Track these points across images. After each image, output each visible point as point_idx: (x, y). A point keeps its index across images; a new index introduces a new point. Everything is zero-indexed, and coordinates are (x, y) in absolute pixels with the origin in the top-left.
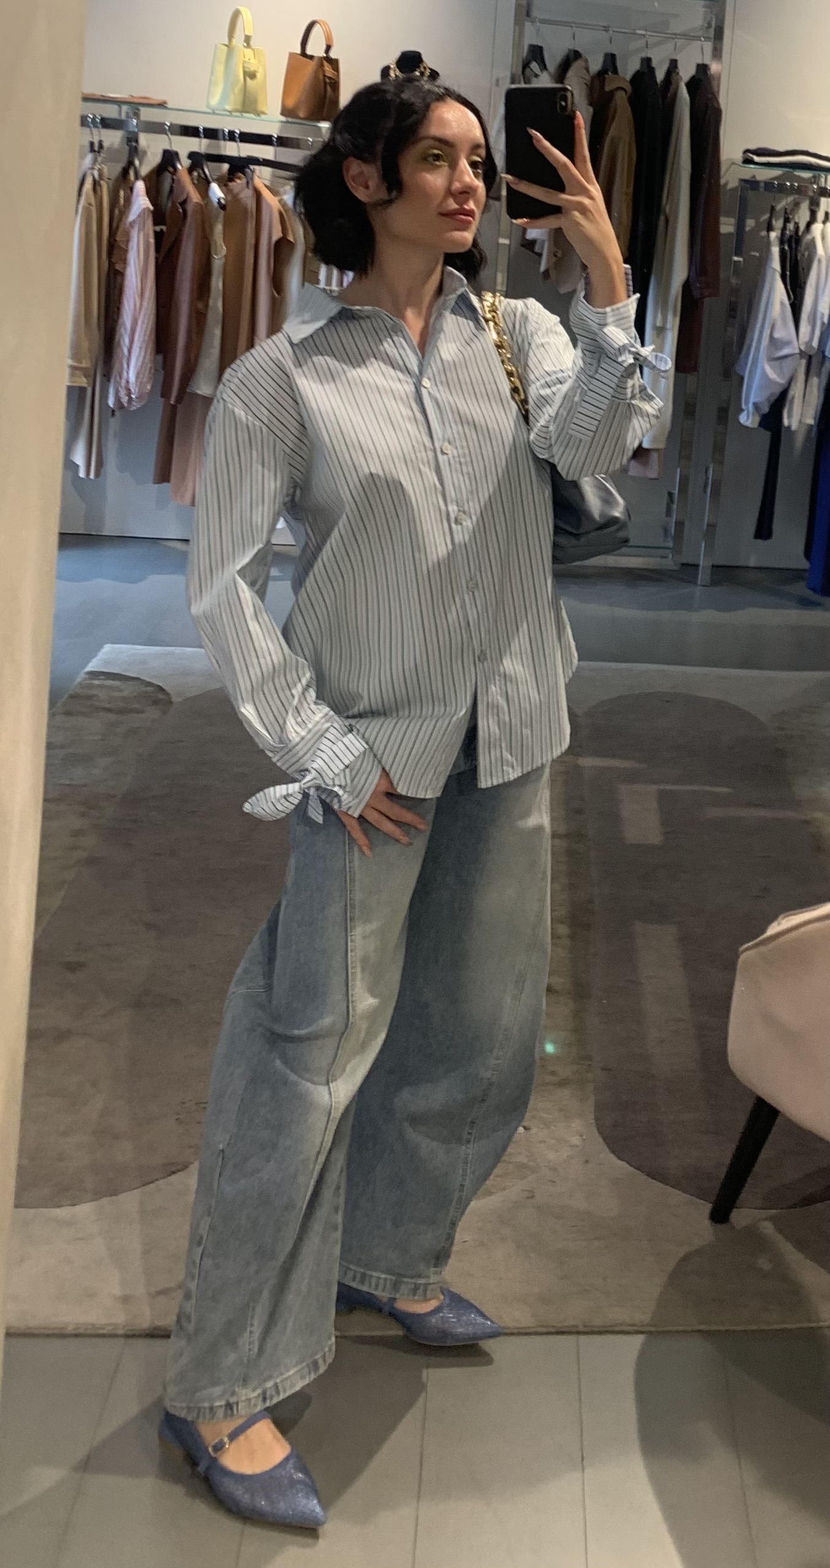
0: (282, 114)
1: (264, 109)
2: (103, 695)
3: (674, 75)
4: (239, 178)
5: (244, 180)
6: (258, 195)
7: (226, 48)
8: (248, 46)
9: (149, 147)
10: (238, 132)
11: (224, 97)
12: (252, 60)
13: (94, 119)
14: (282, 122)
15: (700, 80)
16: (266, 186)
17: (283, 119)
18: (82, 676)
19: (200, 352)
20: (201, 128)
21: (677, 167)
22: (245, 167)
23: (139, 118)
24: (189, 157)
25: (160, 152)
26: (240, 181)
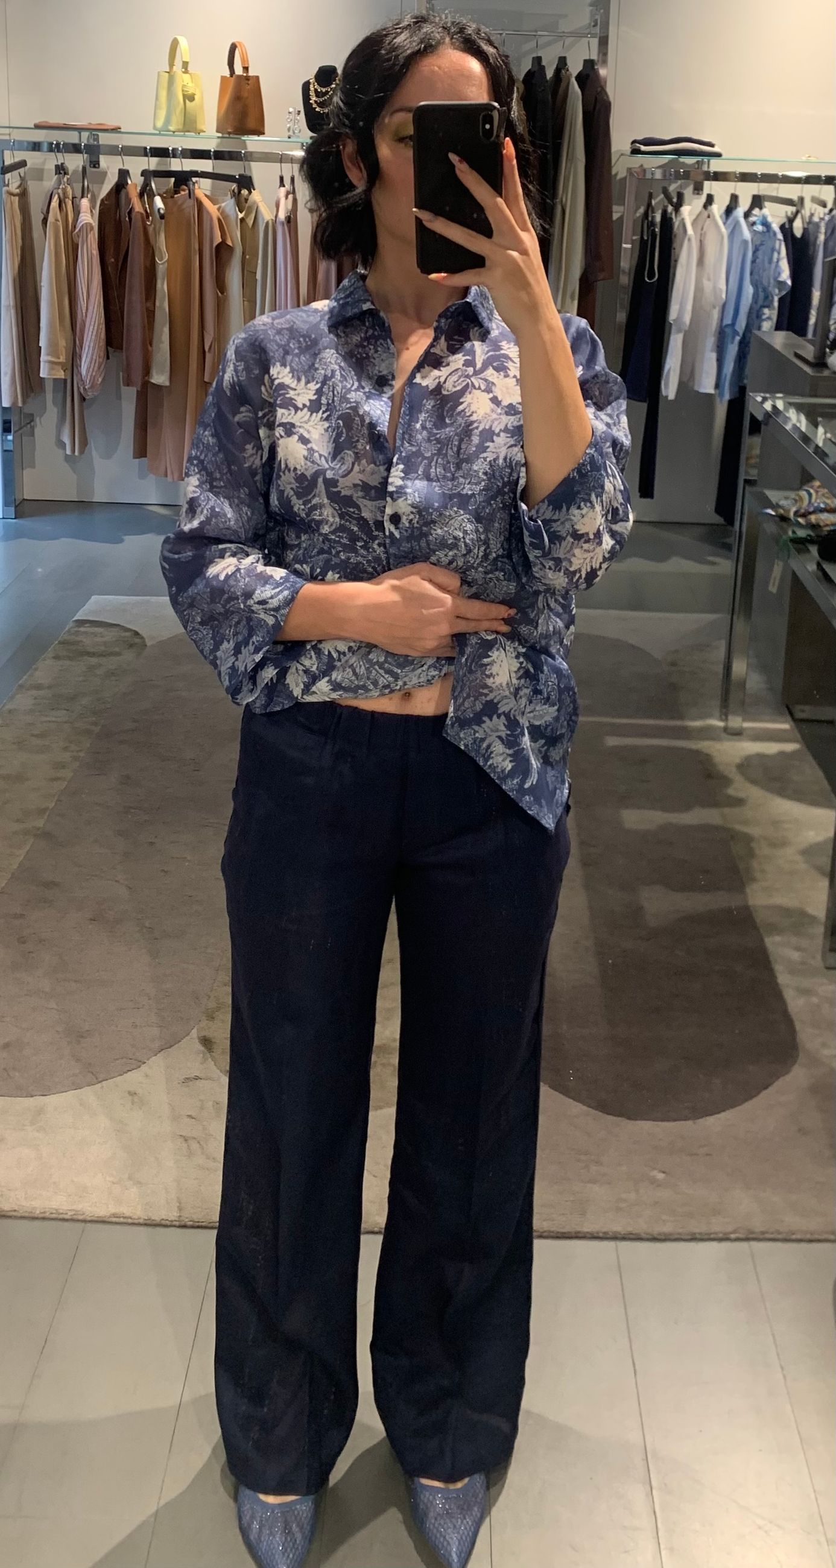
0: (218, 131)
1: (203, 128)
2: (87, 641)
3: (563, 71)
4: (184, 190)
5: (187, 192)
6: (200, 204)
7: (167, 74)
8: (186, 72)
9: (108, 168)
10: (180, 149)
11: (168, 121)
12: (190, 85)
13: (58, 144)
14: (218, 137)
15: (588, 76)
16: (206, 196)
17: (220, 135)
18: (71, 624)
19: (151, 345)
20: (148, 148)
21: (571, 158)
22: (188, 180)
23: (98, 142)
24: (142, 175)
25: (117, 171)
26: (184, 194)
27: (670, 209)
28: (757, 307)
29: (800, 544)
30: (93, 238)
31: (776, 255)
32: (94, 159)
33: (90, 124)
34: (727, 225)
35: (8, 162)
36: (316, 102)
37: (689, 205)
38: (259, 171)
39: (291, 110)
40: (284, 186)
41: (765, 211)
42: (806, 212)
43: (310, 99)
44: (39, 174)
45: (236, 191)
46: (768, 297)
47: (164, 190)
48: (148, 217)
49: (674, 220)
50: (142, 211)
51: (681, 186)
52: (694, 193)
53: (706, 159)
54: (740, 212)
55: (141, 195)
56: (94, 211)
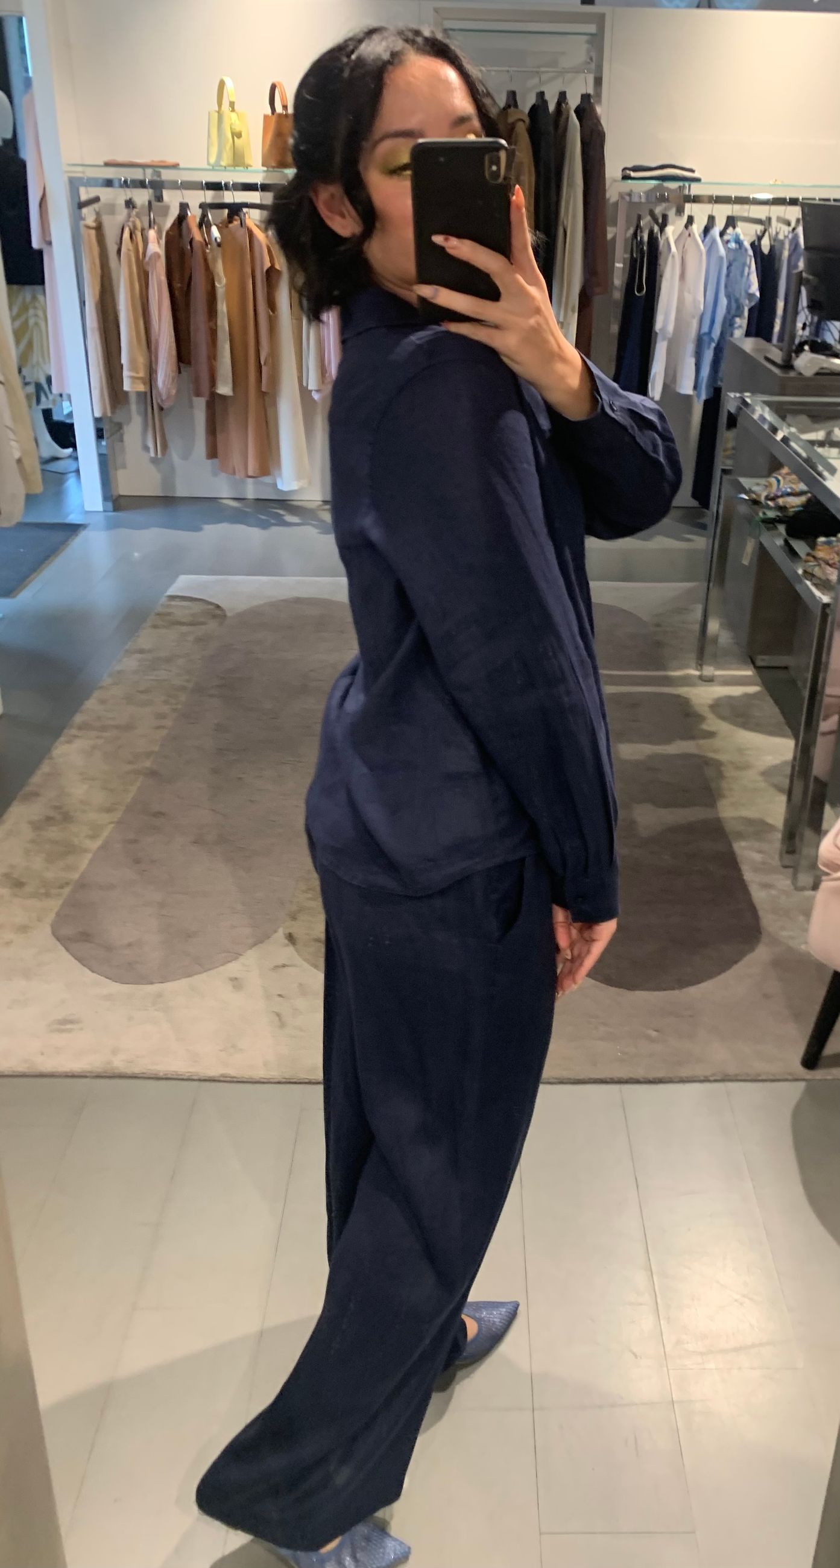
0: (263, 166)
1: (250, 162)
2: (178, 613)
3: (563, 105)
4: (236, 220)
5: (239, 222)
6: (251, 234)
7: (217, 113)
8: (233, 111)
9: (171, 200)
10: (232, 183)
11: (219, 158)
12: (237, 123)
13: (126, 182)
14: (264, 173)
15: (585, 109)
16: (257, 226)
17: (265, 169)
18: (163, 600)
19: (215, 360)
20: (204, 182)
21: (571, 184)
22: (241, 212)
23: (161, 178)
24: (200, 207)
25: (178, 205)
26: (236, 223)
27: (656, 229)
28: (730, 316)
29: (770, 523)
30: (161, 265)
31: (747, 269)
32: (158, 194)
33: (153, 161)
34: (705, 243)
35: (84, 197)
37: (673, 224)
41: (738, 230)
42: (773, 230)
44: (112, 209)
46: (739, 308)
47: (220, 221)
48: (207, 244)
49: (660, 239)
50: (203, 241)
51: (665, 209)
52: (676, 214)
53: (687, 184)
54: (716, 231)
55: (200, 226)
56: (161, 241)
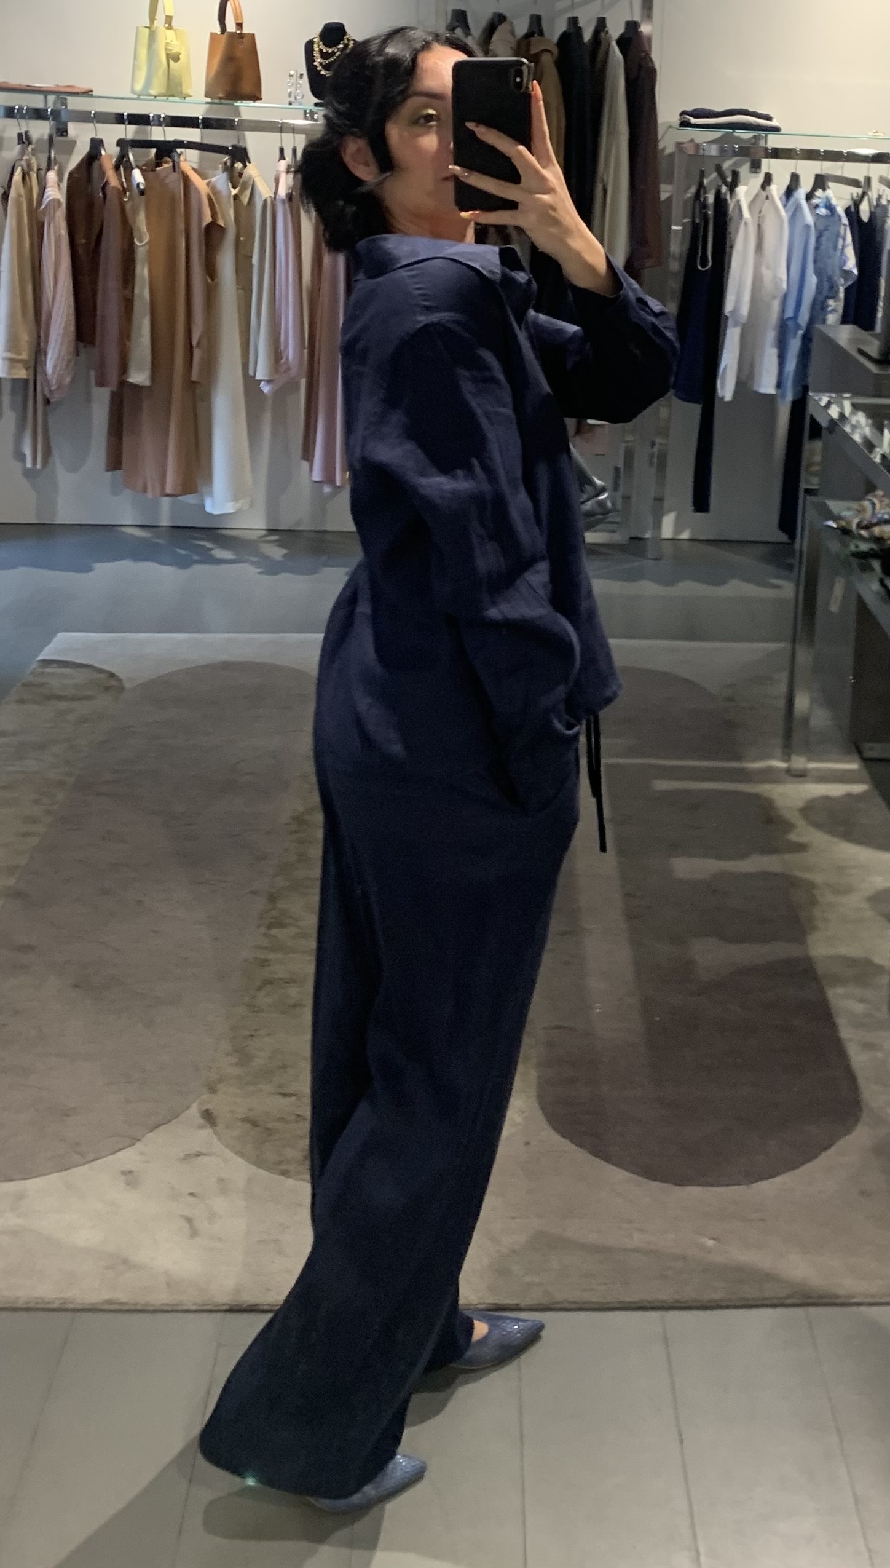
0: (207, 95)
1: (190, 92)
2: (56, 684)
3: (602, 34)
5: (171, 164)
6: (186, 179)
7: (147, 30)
8: (170, 27)
9: (77, 136)
10: (163, 116)
11: (148, 84)
12: (175, 43)
13: (21, 109)
14: (207, 103)
15: (630, 38)
16: (194, 169)
17: (209, 100)
18: (34, 665)
19: (130, 341)
20: (125, 114)
21: (613, 132)
22: (173, 152)
23: (66, 107)
24: (118, 145)
25: (88, 141)
26: (167, 166)
27: (724, 189)
28: (821, 298)
29: (862, 559)
30: (61, 214)
31: (844, 243)
32: (62, 127)
33: (58, 85)
34: (787, 207)
36: (321, 64)
37: (744, 185)
38: (253, 141)
39: (292, 73)
40: (284, 159)
41: (829, 193)
42: (873, 194)
43: (314, 61)
45: (229, 164)
46: (836, 290)
47: (144, 162)
48: (125, 193)
49: (729, 202)
50: (120, 187)
51: (735, 164)
52: (750, 172)
53: (763, 134)
54: (801, 193)
55: (117, 167)
56: (61, 185)
